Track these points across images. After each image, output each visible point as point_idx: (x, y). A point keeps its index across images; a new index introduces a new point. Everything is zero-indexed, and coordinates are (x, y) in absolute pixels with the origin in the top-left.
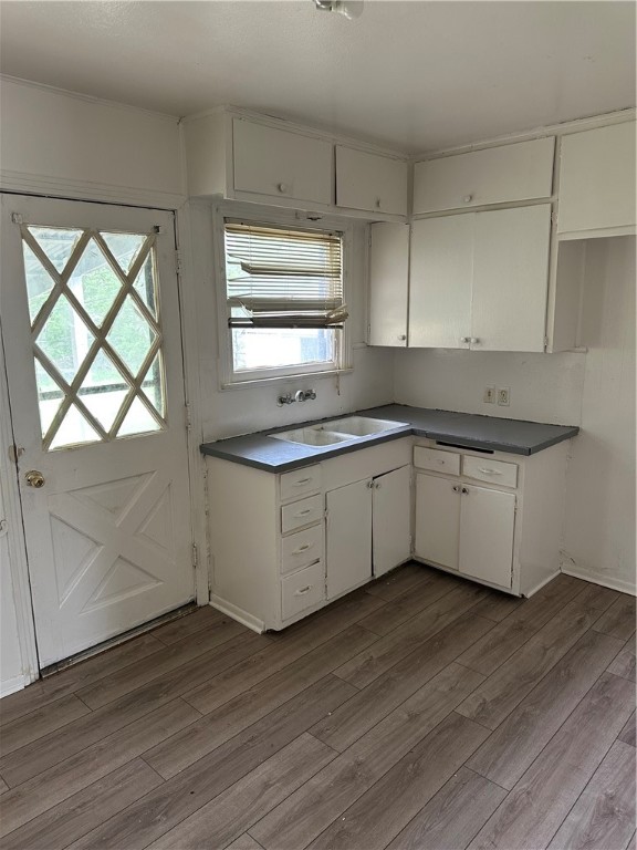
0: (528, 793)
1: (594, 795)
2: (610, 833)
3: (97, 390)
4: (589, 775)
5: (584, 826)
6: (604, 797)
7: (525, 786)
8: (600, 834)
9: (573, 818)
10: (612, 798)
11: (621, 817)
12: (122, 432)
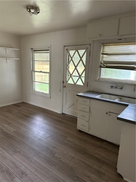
0: (31, 161)
1: (28, 172)
2: (18, 172)
3: (74, 76)
4: (34, 173)
5: (21, 168)
6: (27, 174)
7: (33, 161)
8: (18, 170)
9: (23, 167)
10: (26, 175)
11: (21, 175)
12: (77, 84)
